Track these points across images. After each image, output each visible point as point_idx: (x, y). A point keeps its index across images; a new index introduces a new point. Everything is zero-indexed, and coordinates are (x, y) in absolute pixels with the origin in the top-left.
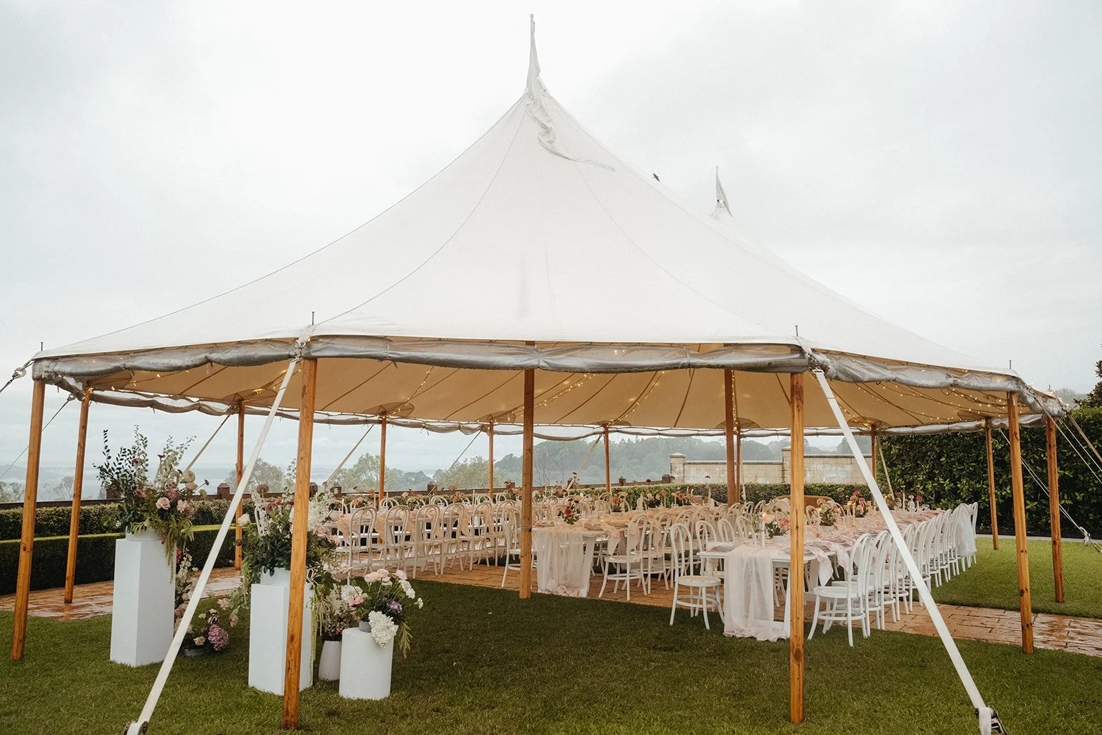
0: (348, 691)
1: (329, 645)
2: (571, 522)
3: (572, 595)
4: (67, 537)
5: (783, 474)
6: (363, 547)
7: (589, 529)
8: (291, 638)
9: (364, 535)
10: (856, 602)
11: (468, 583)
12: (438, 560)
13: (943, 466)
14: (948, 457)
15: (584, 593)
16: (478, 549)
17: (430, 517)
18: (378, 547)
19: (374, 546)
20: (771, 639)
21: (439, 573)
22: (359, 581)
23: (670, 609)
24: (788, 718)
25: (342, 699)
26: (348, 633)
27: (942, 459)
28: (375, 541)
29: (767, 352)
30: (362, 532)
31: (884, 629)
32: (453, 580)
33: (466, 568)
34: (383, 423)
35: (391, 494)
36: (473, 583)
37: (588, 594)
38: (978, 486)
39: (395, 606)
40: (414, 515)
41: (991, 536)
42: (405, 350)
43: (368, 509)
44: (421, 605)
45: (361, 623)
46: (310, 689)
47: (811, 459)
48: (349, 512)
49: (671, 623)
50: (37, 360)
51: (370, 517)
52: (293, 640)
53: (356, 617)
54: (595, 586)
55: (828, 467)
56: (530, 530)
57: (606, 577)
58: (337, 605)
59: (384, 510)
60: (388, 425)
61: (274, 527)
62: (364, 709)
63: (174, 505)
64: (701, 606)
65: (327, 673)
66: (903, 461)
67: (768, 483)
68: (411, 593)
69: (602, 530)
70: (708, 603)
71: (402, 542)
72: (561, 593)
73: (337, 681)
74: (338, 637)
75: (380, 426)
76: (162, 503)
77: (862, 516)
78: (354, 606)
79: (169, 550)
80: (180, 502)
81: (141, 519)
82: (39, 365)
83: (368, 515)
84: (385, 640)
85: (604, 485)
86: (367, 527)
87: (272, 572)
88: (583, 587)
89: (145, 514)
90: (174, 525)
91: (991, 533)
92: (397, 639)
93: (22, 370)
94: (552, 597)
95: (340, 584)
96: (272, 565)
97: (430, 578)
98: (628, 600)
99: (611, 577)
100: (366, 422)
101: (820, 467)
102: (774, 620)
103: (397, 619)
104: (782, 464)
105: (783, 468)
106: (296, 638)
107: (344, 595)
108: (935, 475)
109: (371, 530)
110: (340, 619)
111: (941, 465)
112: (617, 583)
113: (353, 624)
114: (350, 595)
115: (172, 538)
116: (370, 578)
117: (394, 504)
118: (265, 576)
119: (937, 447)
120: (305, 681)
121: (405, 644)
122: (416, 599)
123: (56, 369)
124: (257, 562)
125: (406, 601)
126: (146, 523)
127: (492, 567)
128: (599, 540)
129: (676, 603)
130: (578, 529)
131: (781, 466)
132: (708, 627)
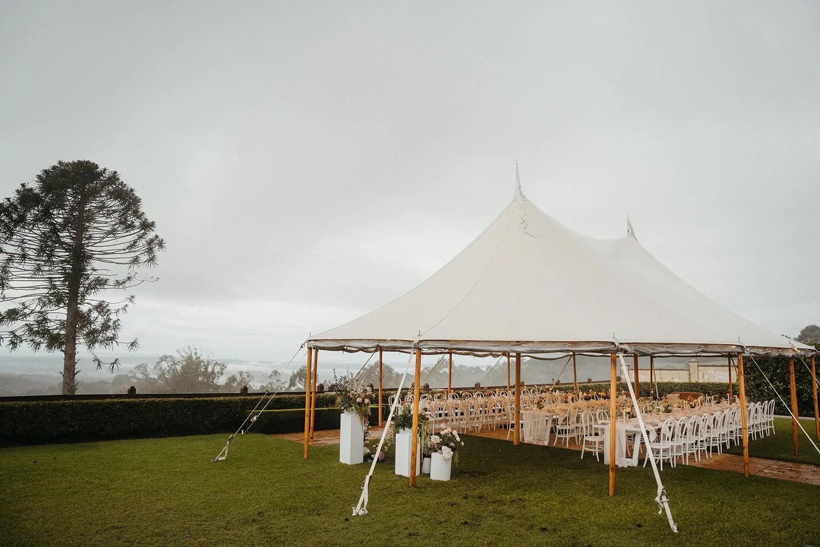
0: (433, 477)
1: (426, 459)
2: (540, 408)
3: (540, 444)
4: (303, 409)
5: (690, 376)
6: (440, 418)
7: (549, 412)
8: (413, 454)
9: (441, 412)
10: (664, 451)
11: (491, 437)
12: (477, 425)
13: (779, 374)
14: (782, 369)
15: (546, 443)
16: (498, 420)
17: (473, 404)
18: (448, 418)
19: (446, 417)
20: (625, 467)
21: (478, 432)
22: (438, 434)
23: (581, 451)
24: (608, 494)
25: (431, 480)
26: (433, 455)
27: (778, 371)
28: (446, 415)
29: (600, 345)
30: (440, 410)
31: (687, 464)
32: (484, 435)
33: (492, 430)
34: (450, 353)
35: (455, 389)
36: (494, 437)
37: (549, 444)
38: (801, 387)
39: (452, 444)
40: (465, 402)
41: (814, 419)
42: (455, 345)
43: (442, 400)
44: (463, 444)
45: (439, 451)
46: (419, 476)
47: (707, 367)
48: (433, 400)
49: (582, 458)
50: (309, 341)
51: (443, 404)
52: (414, 455)
53: (437, 448)
54: (552, 439)
55: (718, 372)
56: (519, 412)
57: (557, 436)
58: (429, 443)
59: (450, 400)
60: (453, 354)
61: (404, 411)
62: (439, 484)
63: (363, 400)
64: (595, 450)
65: (425, 470)
66: (755, 371)
67: (680, 381)
68: (458, 439)
69: (555, 413)
70: (599, 449)
71: (459, 416)
72: (535, 443)
73: (430, 474)
74: (430, 456)
75: (449, 355)
76: (359, 400)
77: (694, 407)
78: (436, 444)
79: (361, 418)
80: (365, 399)
81: (351, 406)
82: (310, 342)
83: (442, 403)
84: (448, 457)
85: (573, 384)
86: (442, 409)
87: (404, 429)
88: (546, 440)
89: (353, 405)
90: (363, 409)
91: (814, 417)
92: (453, 457)
93: (304, 344)
94: (530, 445)
95: (430, 435)
96: (404, 427)
97: (473, 434)
98: (567, 447)
99: (560, 436)
100: (441, 353)
101: (713, 372)
102: (626, 457)
103: (453, 449)
104: (689, 370)
105: (690, 372)
106: (415, 454)
107: (432, 440)
108: (774, 380)
109: (444, 409)
110: (430, 449)
111: (777, 374)
112: (563, 439)
113: (436, 451)
114: (435, 439)
115: (363, 414)
116: (442, 433)
117: (457, 397)
118: (401, 431)
119: (775, 363)
120: (418, 473)
121: (457, 460)
122: (461, 442)
123: (317, 345)
124: (398, 425)
125: (456, 443)
126: (353, 408)
127: (505, 430)
128: (554, 417)
129: (584, 448)
130: (544, 412)
131: (688, 371)
132: (598, 460)
